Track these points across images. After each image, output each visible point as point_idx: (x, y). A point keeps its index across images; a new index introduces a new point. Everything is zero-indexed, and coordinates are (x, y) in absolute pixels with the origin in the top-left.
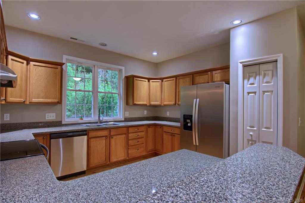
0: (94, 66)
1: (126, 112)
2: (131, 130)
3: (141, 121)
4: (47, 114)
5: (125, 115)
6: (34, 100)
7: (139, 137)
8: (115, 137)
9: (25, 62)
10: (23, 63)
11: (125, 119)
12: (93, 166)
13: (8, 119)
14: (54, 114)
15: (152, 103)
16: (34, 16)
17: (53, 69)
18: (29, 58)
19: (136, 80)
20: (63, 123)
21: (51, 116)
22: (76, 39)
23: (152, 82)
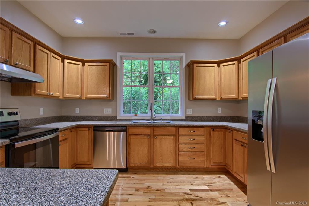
0: (150, 58)
1: (187, 109)
2: (182, 131)
3: (210, 121)
4: (105, 109)
5: (187, 113)
6: (89, 96)
7: (194, 141)
8: (159, 138)
9: (81, 64)
10: (79, 65)
11: (186, 117)
12: (133, 166)
13: (78, 112)
14: (110, 109)
15: (224, 96)
16: (79, 21)
17: (103, 66)
18: (84, 60)
19: (197, 66)
20: (118, 118)
21: (108, 111)
22: (133, 34)
23: (223, 66)
